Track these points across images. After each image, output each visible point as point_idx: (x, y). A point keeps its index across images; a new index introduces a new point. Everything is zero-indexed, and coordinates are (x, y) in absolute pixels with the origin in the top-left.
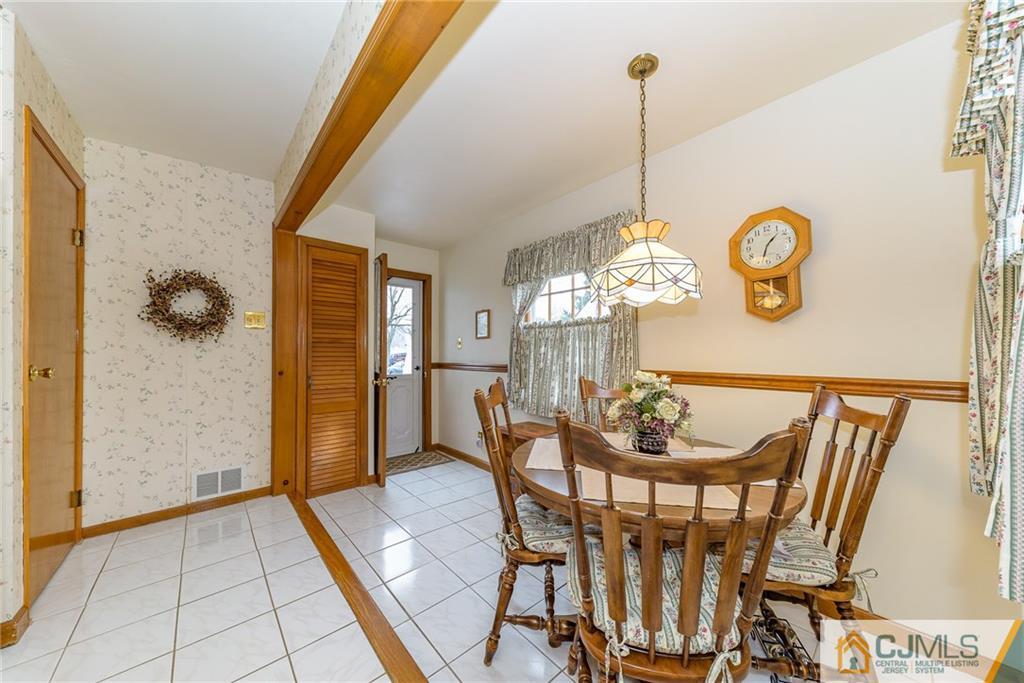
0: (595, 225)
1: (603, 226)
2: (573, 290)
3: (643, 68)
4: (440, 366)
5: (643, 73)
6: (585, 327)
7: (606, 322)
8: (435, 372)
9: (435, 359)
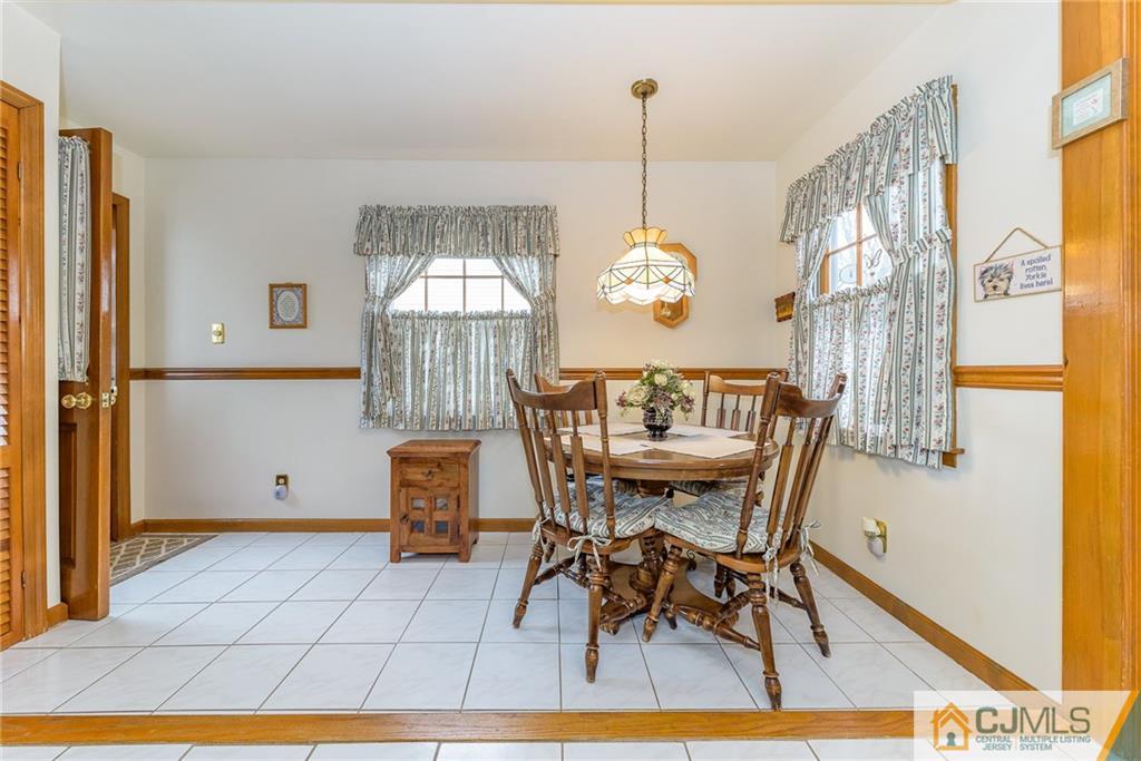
0: (516, 209)
1: (525, 214)
2: (465, 277)
3: (645, 90)
4: (148, 374)
5: (645, 95)
6: (495, 322)
7: (522, 317)
8: (136, 387)
9: (137, 361)
